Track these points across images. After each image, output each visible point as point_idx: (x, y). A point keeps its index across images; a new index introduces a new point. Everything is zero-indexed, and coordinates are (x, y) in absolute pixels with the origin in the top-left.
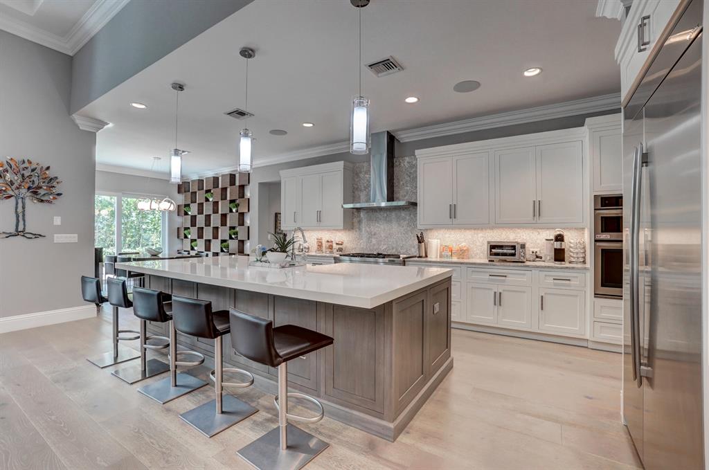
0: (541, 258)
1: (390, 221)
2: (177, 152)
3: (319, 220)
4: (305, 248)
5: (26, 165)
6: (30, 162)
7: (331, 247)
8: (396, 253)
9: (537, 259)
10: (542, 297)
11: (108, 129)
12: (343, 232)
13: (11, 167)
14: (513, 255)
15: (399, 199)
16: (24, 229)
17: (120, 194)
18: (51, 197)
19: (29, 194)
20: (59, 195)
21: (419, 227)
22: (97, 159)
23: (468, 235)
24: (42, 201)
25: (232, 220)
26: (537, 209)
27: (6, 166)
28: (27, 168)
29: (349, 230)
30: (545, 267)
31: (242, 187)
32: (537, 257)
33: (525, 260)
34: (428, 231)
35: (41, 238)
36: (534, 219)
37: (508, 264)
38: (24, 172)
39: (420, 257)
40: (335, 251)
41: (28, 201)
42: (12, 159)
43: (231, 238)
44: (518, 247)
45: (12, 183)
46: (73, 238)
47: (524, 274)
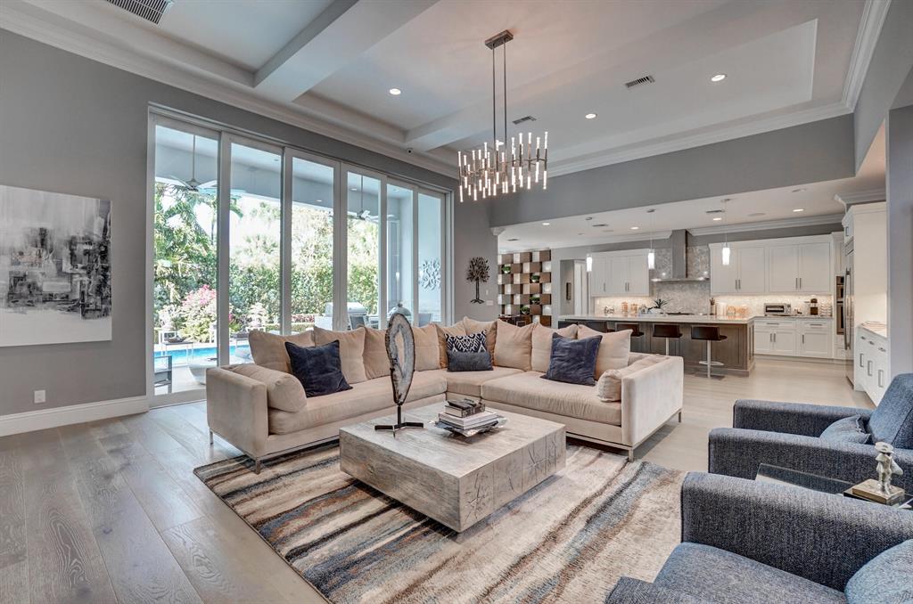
0: (801, 313)
1: (685, 290)
3: (627, 289)
4: (610, 309)
10: (803, 335)
14: (782, 311)
16: (479, 298)
20: (489, 276)
21: (712, 294)
23: (748, 299)
24: (484, 281)
26: (799, 283)
30: (805, 318)
32: (798, 313)
33: (790, 315)
35: (483, 303)
36: (796, 289)
37: (779, 317)
38: (479, 265)
39: (711, 314)
41: (480, 281)
43: (531, 303)
44: (786, 307)
47: (790, 323)
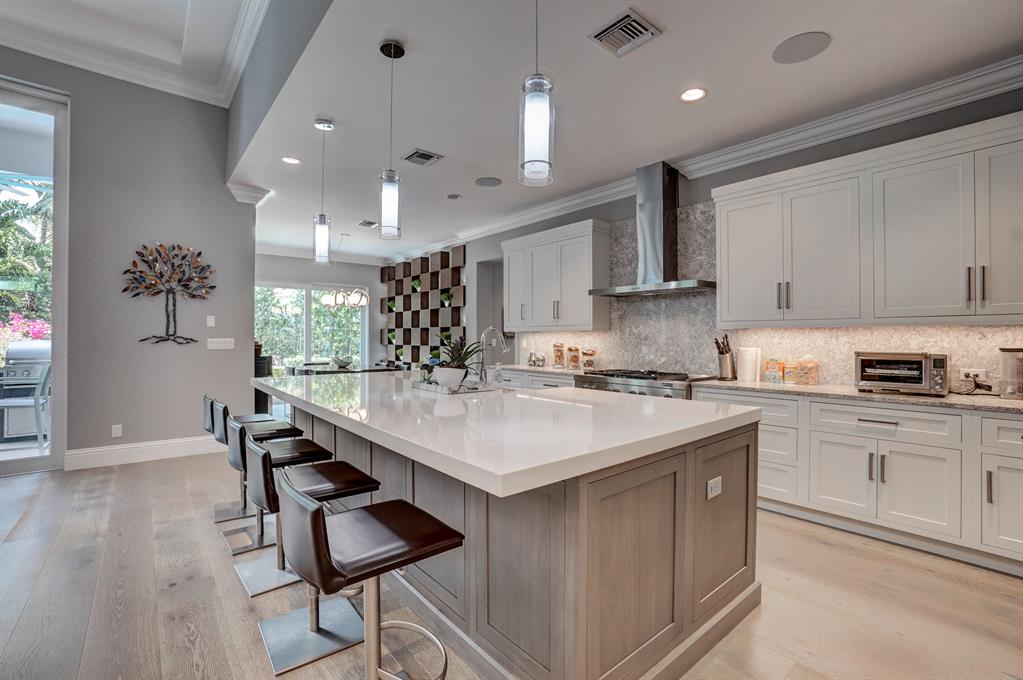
0: (989, 388)
2: (323, 219)
3: (557, 316)
4: (538, 359)
5: (176, 252)
6: (180, 248)
7: (575, 359)
8: (683, 372)
9: (978, 391)
10: (990, 474)
11: (271, 200)
12: (595, 334)
13: (160, 255)
14: (918, 380)
15: (685, 277)
16: (175, 332)
17: (308, 286)
18: (204, 291)
19: (180, 288)
20: (213, 287)
21: (720, 325)
22: (257, 239)
23: (819, 339)
24: (194, 296)
25: (445, 318)
26: (978, 286)
27: (156, 255)
28: (177, 255)
29: (605, 331)
30: (998, 410)
31: (457, 271)
32: (978, 386)
33: (945, 392)
34: (741, 333)
35: (192, 344)
36: (968, 307)
37: (902, 398)
38: (174, 261)
39: (722, 379)
40: (581, 365)
41: (179, 297)
42: (161, 246)
43: (443, 344)
44: (927, 366)
45: (162, 275)
46: (228, 343)
47: (944, 422)
